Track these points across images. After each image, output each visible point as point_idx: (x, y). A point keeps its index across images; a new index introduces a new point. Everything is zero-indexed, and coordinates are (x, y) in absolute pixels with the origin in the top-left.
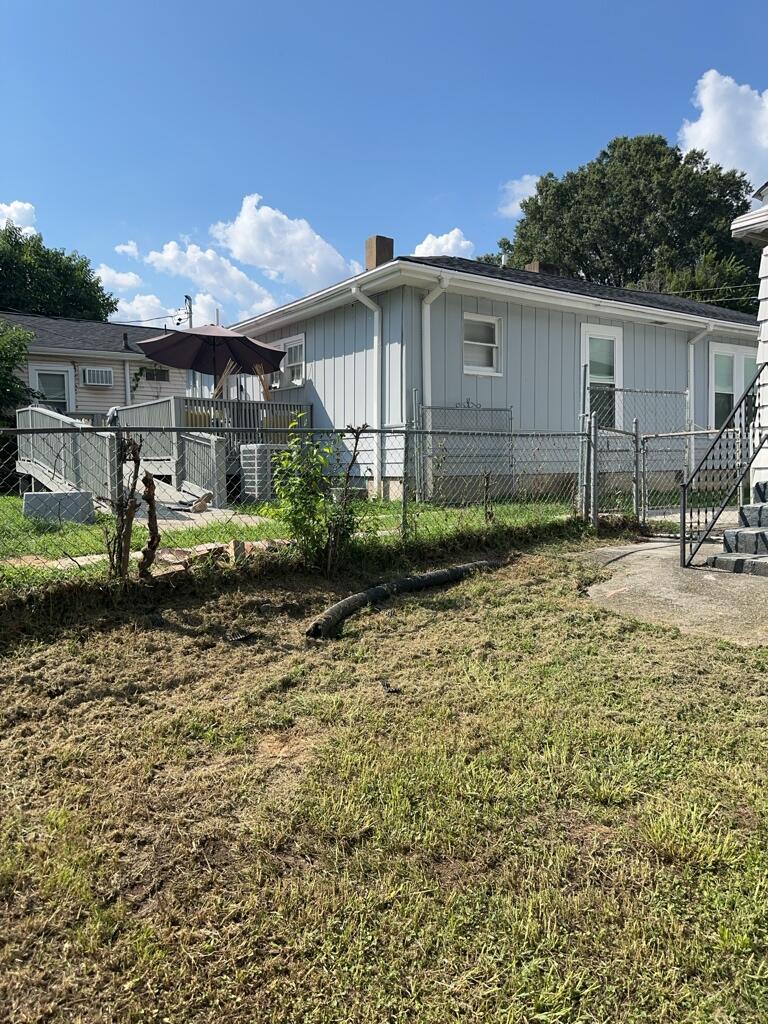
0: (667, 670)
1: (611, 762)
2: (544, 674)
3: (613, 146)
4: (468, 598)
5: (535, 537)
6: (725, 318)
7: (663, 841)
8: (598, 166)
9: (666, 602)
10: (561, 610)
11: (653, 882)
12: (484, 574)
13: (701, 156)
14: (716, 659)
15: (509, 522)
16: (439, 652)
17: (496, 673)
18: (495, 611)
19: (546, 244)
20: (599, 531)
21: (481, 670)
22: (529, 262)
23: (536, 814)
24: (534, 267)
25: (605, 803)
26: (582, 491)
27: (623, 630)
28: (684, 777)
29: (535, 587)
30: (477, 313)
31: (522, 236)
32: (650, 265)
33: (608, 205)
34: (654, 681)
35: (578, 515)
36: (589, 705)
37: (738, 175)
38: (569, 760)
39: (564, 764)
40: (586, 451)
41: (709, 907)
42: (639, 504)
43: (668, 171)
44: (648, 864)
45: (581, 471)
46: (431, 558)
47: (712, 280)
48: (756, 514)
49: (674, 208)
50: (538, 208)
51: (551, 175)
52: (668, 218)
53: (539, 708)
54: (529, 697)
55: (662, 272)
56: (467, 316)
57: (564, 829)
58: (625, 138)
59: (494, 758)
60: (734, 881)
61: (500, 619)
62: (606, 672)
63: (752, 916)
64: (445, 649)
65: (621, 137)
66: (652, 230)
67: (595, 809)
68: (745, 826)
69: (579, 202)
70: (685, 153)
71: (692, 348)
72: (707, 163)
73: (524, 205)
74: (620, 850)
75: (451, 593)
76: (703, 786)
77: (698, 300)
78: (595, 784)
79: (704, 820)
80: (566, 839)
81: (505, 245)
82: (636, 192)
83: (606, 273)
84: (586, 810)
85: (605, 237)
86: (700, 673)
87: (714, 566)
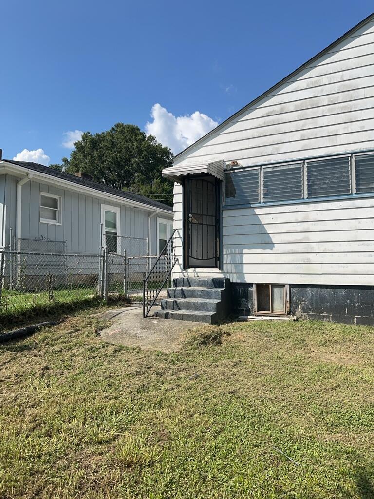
0: (133, 369)
1: (105, 421)
2: (74, 380)
3: (117, 126)
4: (36, 343)
5: (76, 307)
6: (163, 208)
7: (126, 457)
8: (110, 133)
9: (136, 335)
10: (86, 345)
11: (121, 479)
12: (47, 329)
13: (154, 138)
14: (155, 361)
15: (62, 300)
16: (16, 376)
17: (49, 383)
18: (51, 349)
19: (86, 164)
20: (108, 303)
21: (40, 383)
22: (78, 171)
23: (64, 458)
24: (79, 175)
25: (100, 443)
26: (100, 283)
27: (116, 351)
28: (138, 421)
29: (74, 334)
30: (48, 193)
31: (74, 158)
32: (133, 181)
33: (115, 152)
34: (128, 375)
35: (98, 295)
36: (96, 393)
37: (168, 149)
38: (84, 424)
39: (81, 427)
40: (102, 264)
41: (146, 485)
42: (126, 289)
43: (140, 142)
44: (119, 470)
45: (100, 274)
46: (16, 322)
47: (159, 191)
48: (173, 292)
49: (143, 158)
50: (82, 147)
51: (89, 133)
52: (141, 162)
53: (71, 398)
54: (66, 393)
55: (139, 185)
56: (42, 194)
57: (79, 462)
58: (123, 124)
59: (43, 431)
60: (157, 468)
61: (53, 353)
62: (105, 374)
63: (164, 483)
64: (20, 374)
65: (121, 123)
66: (134, 165)
67: (95, 447)
68: (163, 440)
69: (101, 148)
70: (147, 136)
71: (150, 219)
72: (156, 142)
73: (75, 144)
74: (106, 466)
75: (27, 341)
76: (147, 424)
77: (153, 199)
78: (96, 434)
79: (146, 440)
80: (79, 468)
81: (65, 161)
82: (127, 148)
83: (114, 181)
84: (91, 448)
85: (114, 165)
86: (148, 368)
87: (157, 316)
